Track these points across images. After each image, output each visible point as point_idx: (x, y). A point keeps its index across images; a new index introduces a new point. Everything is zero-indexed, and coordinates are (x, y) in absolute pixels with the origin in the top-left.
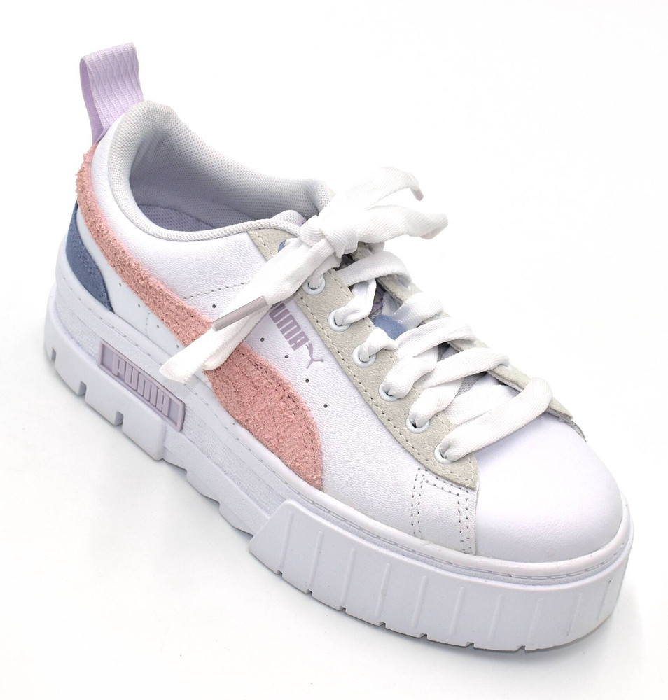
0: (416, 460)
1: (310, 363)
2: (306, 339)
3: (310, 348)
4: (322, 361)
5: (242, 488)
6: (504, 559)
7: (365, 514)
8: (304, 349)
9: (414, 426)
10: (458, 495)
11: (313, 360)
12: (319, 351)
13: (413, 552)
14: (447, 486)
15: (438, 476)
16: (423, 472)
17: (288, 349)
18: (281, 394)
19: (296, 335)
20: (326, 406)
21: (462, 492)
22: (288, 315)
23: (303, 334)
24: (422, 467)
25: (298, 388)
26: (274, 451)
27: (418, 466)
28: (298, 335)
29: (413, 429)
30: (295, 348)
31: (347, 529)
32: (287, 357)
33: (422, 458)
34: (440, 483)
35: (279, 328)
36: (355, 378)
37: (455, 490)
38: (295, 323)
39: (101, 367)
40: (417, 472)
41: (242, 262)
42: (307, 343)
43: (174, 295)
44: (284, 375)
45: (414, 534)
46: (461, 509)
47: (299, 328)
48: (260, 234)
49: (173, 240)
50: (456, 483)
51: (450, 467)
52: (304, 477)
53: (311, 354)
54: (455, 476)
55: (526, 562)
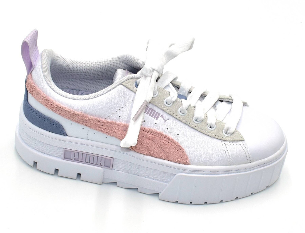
0: (219, 139)
1: (165, 122)
2: (159, 114)
3: (162, 116)
4: (169, 119)
5: (150, 178)
6: (262, 159)
7: (210, 166)
8: (160, 118)
9: (211, 128)
10: (240, 144)
11: (165, 121)
12: (166, 116)
13: (232, 171)
14: (234, 143)
15: (229, 141)
16: (223, 142)
17: (155, 121)
18: (161, 138)
19: (155, 114)
20: (178, 135)
21: (241, 143)
22: (149, 108)
23: (157, 113)
24: (222, 141)
25: (165, 133)
26: (166, 159)
27: (221, 141)
28: (156, 114)
29: (211, 129)
30: (157, 119)
31: (205, 174)
32: (156, 123)
33: (220, 138)
34: (231, 143)
35: (148, 114)
36: (184, 120)
37: (238, 143)
38: (153, 110)
39: (65, 159)
40: (222, 143)
41: (124, 96)
42: (160, 116)
43: (101, 119)
44: (158, 130)
45: (230, 165)
46: (244, 149)
47: (155, 111)
48: (127, 83)
49: (91, 99)
50: (238, 141)
51: (231, 136)
52: (183, 163)
53: (164, 119)
54: (235, 139)
55: (269, 157)
